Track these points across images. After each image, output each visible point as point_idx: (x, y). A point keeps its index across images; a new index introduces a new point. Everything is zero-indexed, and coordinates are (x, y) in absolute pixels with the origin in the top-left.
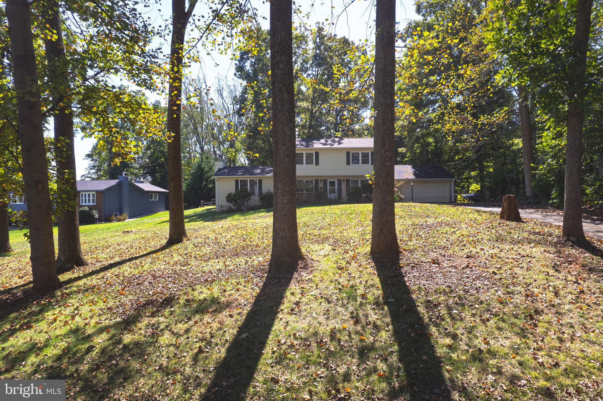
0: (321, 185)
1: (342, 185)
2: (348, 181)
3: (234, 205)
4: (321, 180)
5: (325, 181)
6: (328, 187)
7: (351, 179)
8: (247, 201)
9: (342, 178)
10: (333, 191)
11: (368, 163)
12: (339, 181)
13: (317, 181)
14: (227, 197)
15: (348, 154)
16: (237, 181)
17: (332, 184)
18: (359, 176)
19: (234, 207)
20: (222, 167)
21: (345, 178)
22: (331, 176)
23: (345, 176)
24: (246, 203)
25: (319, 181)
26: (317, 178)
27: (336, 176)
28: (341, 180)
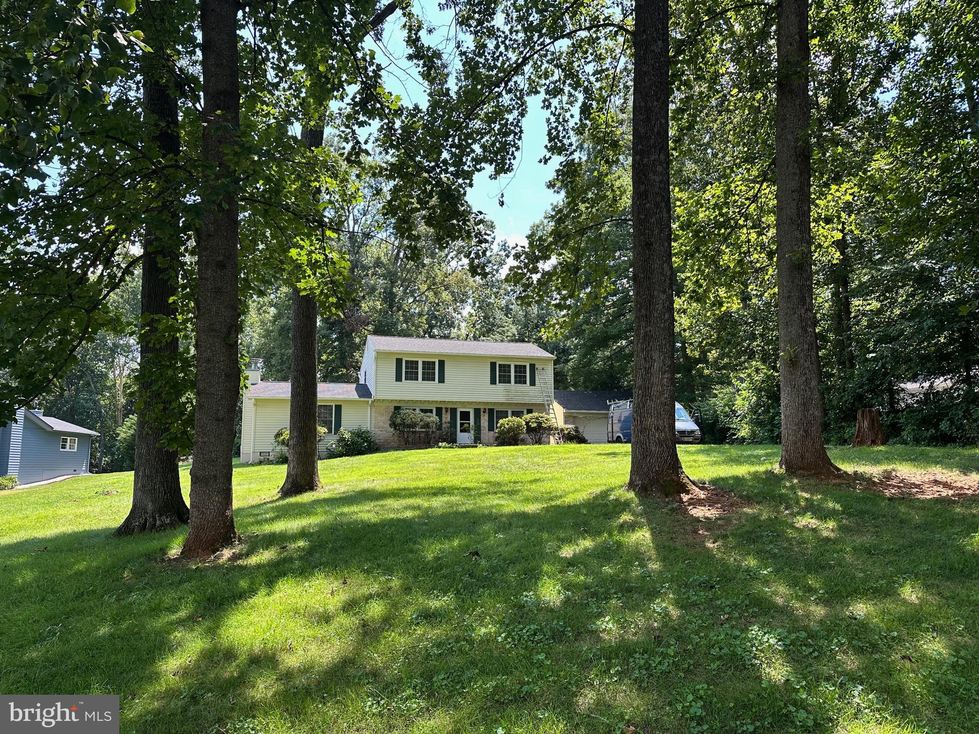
0: (446, 417)
1: (482, 418)
2: (491, 412)
4: (447, 409)
6: (459, 422)
7: (497, 408)
9: (482, 407)
10: (466, 429)
11: (525, 383)
12: (477, 412)
13: (439, 410)
15: (493, 365)
17: (465, 416)
18: (510, 404)
22: (463, 403)
23: (487, 403)
25: (444, 411)
26: (440, 405)
27: (472, 403)
28: (480, 409)
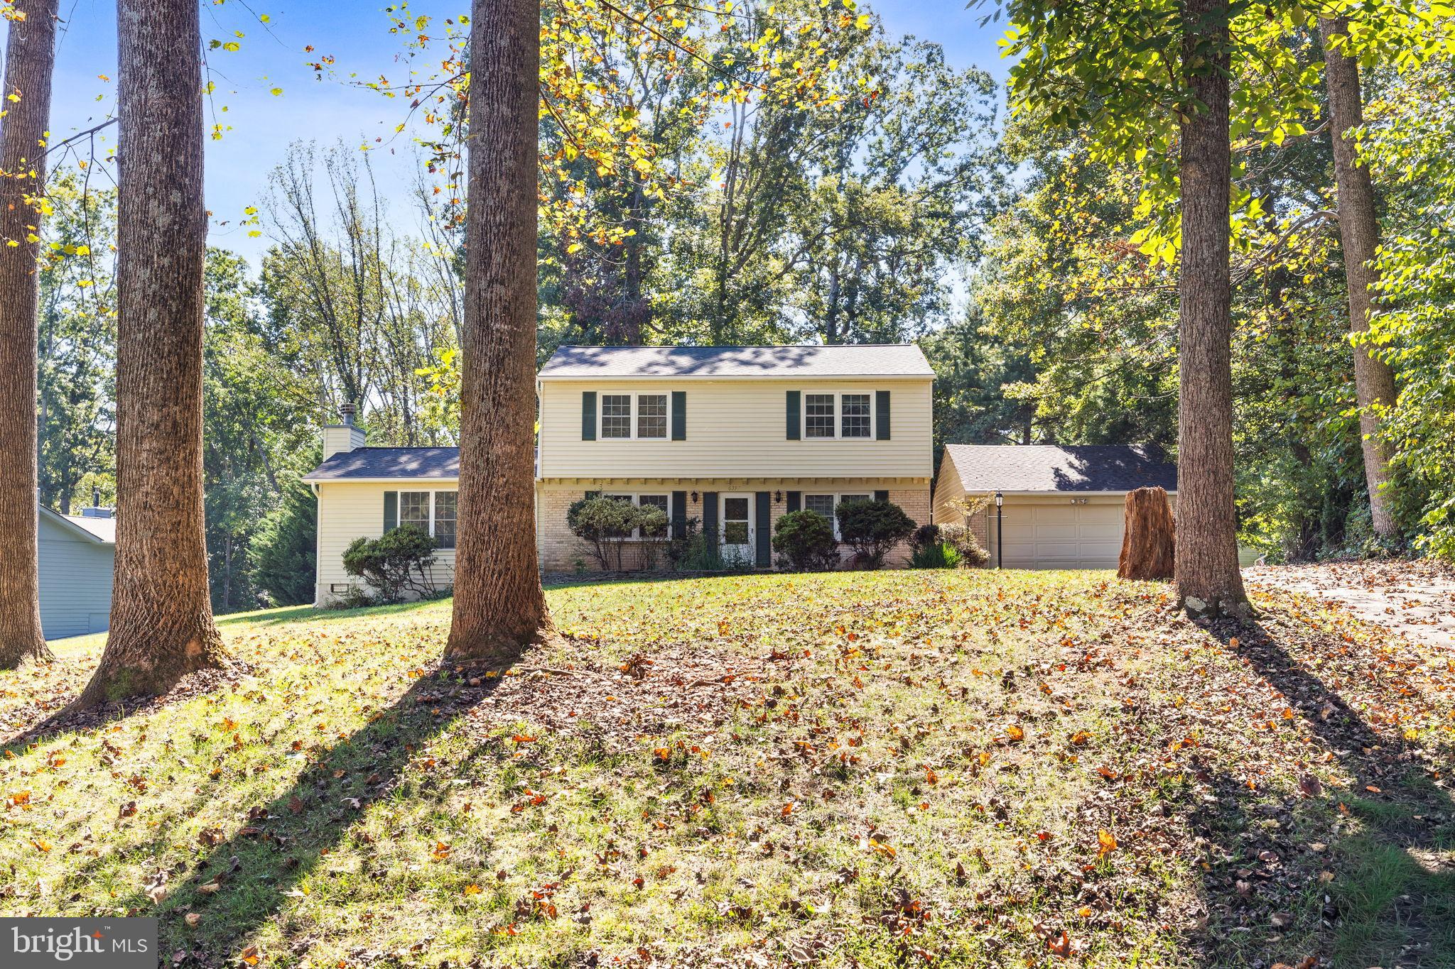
0: (695, 511)
1: (773, 511)
2: (793, 499)
3: (369, 582)
4: (695, 495)
5: (711, 499)
6: (722, 520)
7: (806, 491)
8: (420, 568)
9: (772, 489)
10: (736, 536)
11: (868, 434)
12: (763, 499)
13: (679, 497)
14: (346, 555)
15: (793, 398)
16: (390, 498)
17: (737, 507)
18: (834, 480)
19: (370, 592)
20: (349, 450)
21: (784, 489)
22: (731, 480)
23: (783, 481)
24: (415, 575)
25: (689, 498)
26: (680, 489)
27: (749, 481)
28: (768, 494)
